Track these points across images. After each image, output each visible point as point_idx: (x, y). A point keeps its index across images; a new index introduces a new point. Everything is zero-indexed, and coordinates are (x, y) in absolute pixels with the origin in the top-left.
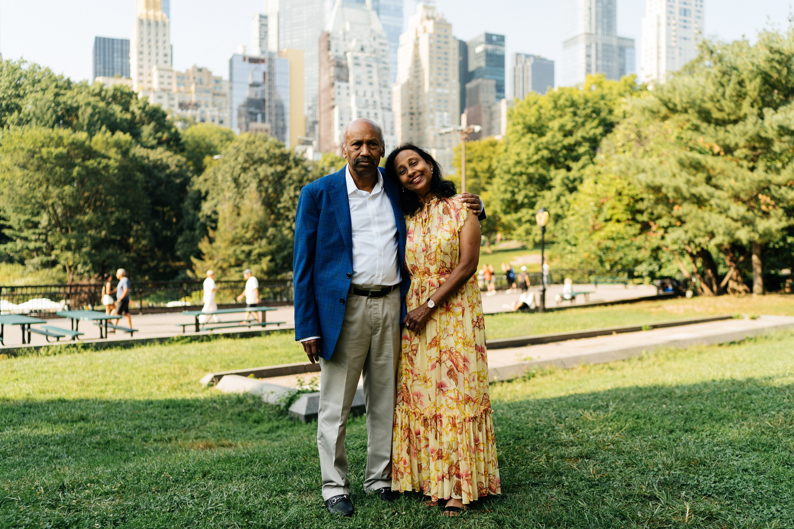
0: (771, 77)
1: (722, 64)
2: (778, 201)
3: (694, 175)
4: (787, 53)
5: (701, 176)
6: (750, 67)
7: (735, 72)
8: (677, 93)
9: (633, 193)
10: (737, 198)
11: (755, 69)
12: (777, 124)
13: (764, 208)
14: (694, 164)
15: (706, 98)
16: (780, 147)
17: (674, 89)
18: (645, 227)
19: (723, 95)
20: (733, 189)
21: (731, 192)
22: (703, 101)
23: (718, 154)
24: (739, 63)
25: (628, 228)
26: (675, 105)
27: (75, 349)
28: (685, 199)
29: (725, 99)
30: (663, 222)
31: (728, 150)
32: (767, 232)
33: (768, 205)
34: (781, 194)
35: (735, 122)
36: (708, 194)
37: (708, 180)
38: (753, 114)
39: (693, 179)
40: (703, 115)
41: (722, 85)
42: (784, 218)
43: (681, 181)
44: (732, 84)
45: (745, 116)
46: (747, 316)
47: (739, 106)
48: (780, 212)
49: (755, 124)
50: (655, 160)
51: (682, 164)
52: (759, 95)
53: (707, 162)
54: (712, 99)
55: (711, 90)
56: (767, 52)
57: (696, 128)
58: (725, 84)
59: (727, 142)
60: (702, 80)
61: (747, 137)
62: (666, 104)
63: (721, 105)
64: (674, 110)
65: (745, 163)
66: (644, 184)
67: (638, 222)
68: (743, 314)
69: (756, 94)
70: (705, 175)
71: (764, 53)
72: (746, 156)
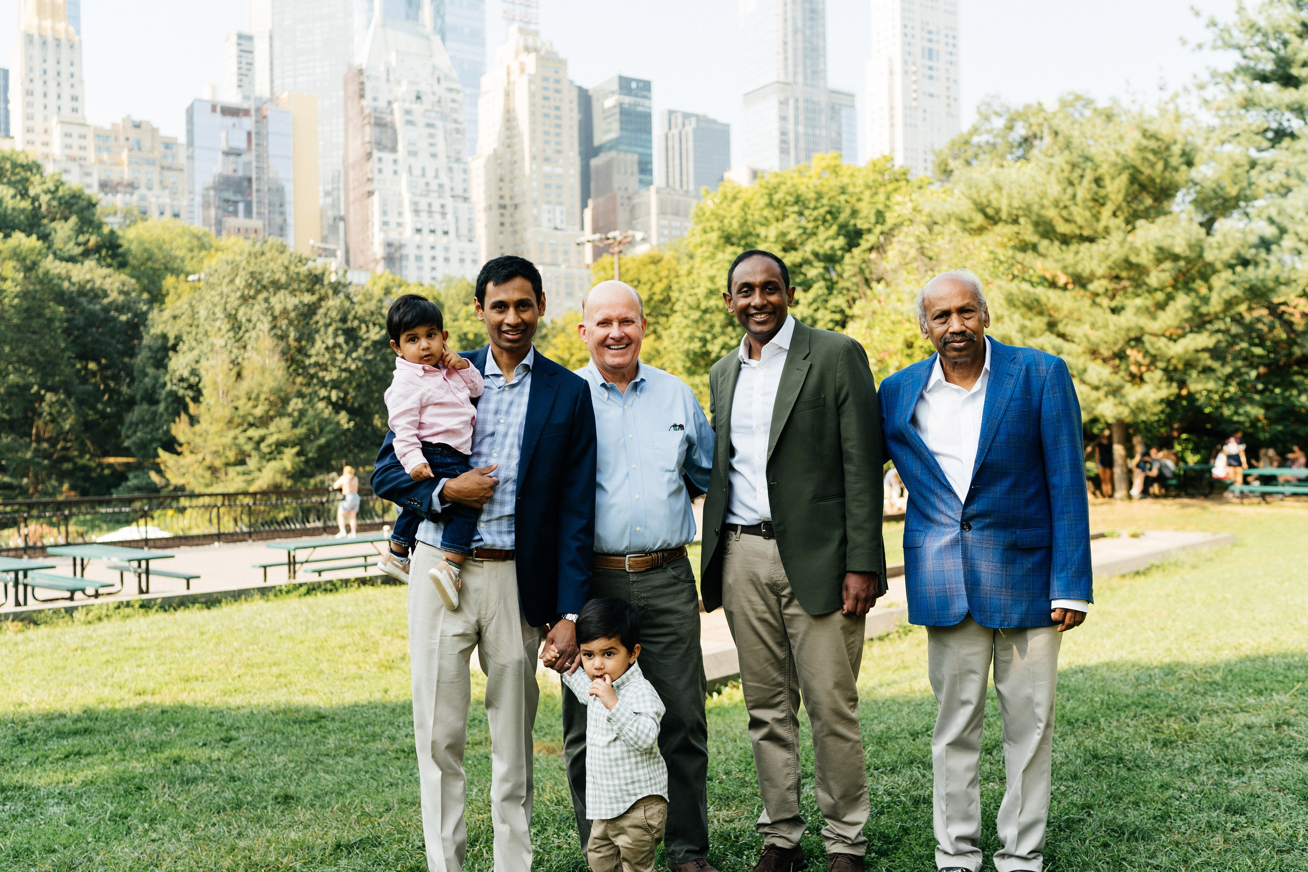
0: (1141, 173)
1: (1071, 152)
2: (1154, 358)
3: (1030, 319)
4: (1167, 139)
5: (1039, 323)
6: (1113, 158)
7: (1089, 164)
8: (1004, 192)
10: (1094, 353)
11: (1119, 161)
12: (1156, 244)
13: (1134, 369)
14: (1028, 301)
15: (1046, 202)
16: (1158, 278)
17: (999, 188)
19: (1074, 197)
20: (1089, 340)
21: (1085, 345)
22: (1043, 207)
23: (1065, 288)
24: (1096, 151)
26: (998, 211)
27: (128, 611)
29: (1076, 204)
31: (1080, 281)
32: (1140, 405)
33: (1139, 365)
34: (1159, 349)
35: (1091, 240)
36: (1054, 348)
37: (1052, 326)
38: (1118, 228)
39: (1028, 323)
40: (1041, 229)
41: (1071, 183)
42: (1164, 385)
44: (1085, 182)
45: (1107, 230)
46: (1125, 533)
47: (1097, 217)
48: (1158, 374)
49: (1122, 243)
52: (1125, 200)
53: (1048, 299)
54: (1056, 204)
55: (1054, 190)
56: (1137, 135)
57: (1024, 247)
58: (1076, 182)
59: (1079, 269)
60: (1041, 175)
61: (1109, 263)
62: (982, 210)
63: (1070, 214)
64: (993, 219)
65: (1105, 302)
68: (1118, 530)
69: (1120, 197)
70: (1045, 319)
71: (1134, 138)
72: (1107, 290)
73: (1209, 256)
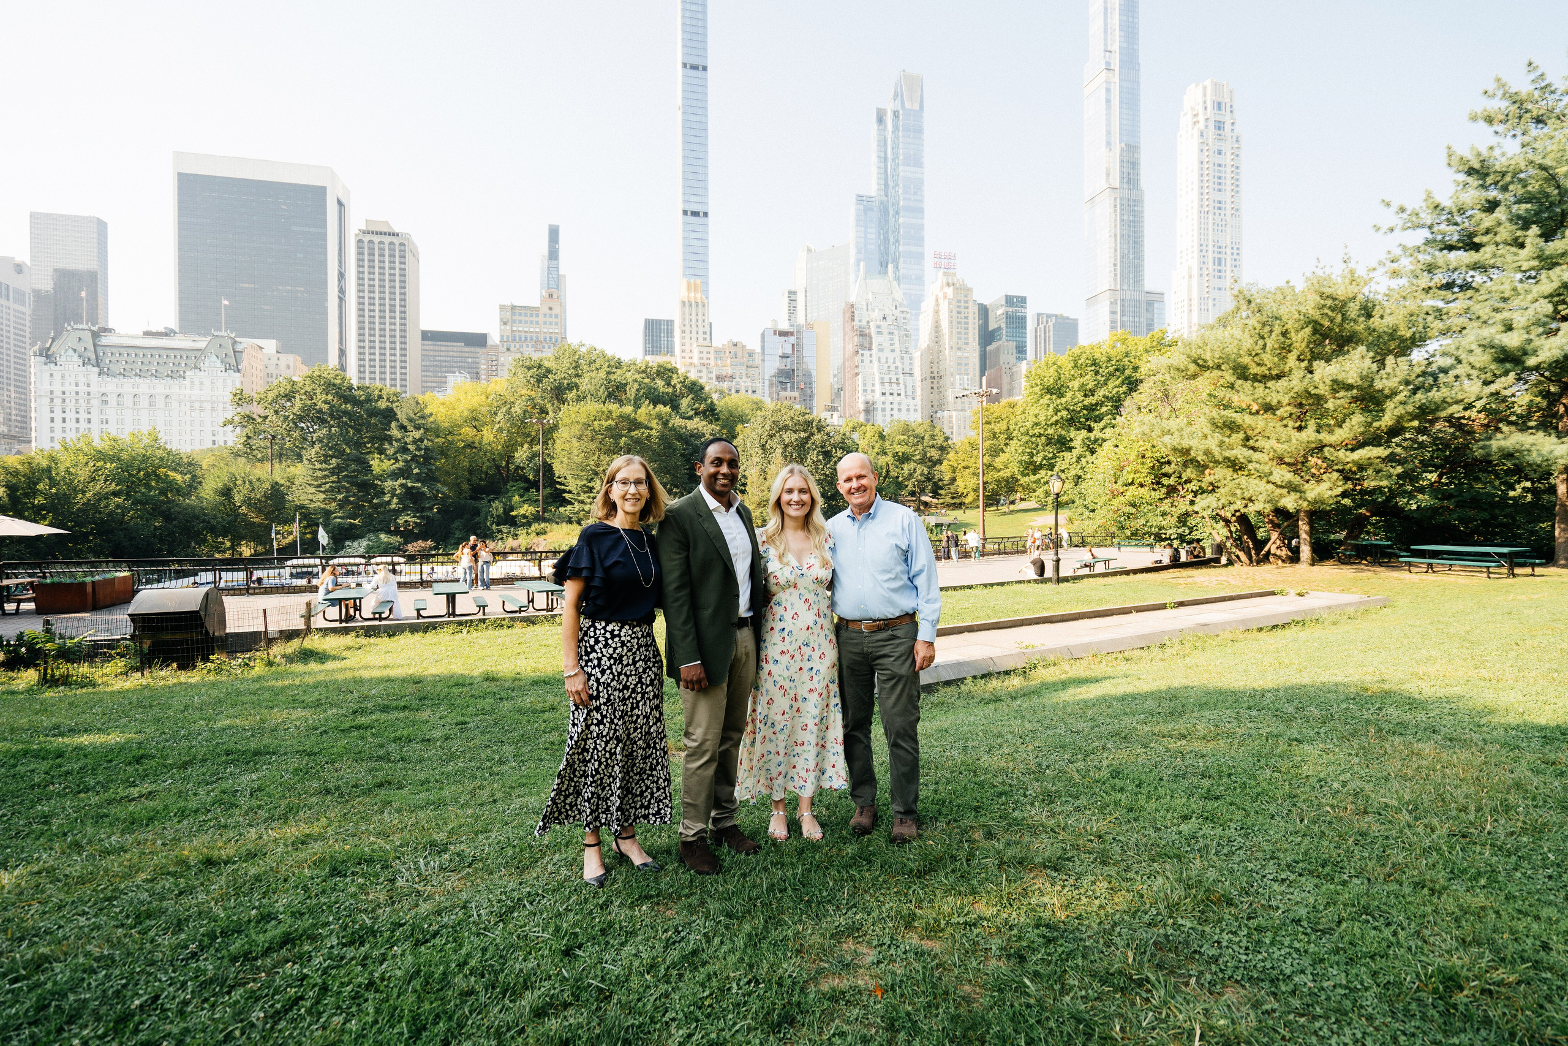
0: (1322, 325)
1: (1262, 315)
2: (1330, 464)
3: (1229, 437)
4: (1342, 298)
5: (1237, 438)
6: (1297, 316)
7: (1277, 322)
8: (1208, 349)
9: (1158, 454)
10: (1281, 461)
12: (1330, 378)
13: (1313, 470)
14: (1228, 424)
15: (1242, 353)
16: (1333, 403)
17: (1205, 344)
18: (1172, 490)
19: (1265, 345)
20: (1275, 451)
21: (1273, 455)
22: (1239, 356)
23: (1257, 412)
24: (1283, 311)
25: (1153, 493)
26: (1206, 362)
28: (1217, 462)
29: (1266, 352)
30: (1191, 486)
31: (1269, 408)
32: (1318, 499)
33: (1319, 468)
34: (1337, 456)
35: (1278, 377)
36: (1245, 457)
37: (1246, 442)
38: (1300, 368)
40: (1239, 371)
41: (1263, 338)
42: (1340, 483)
43: (1212, 444)
44: (1274, 335)
45: (1291, 371)
46: (1293, 592)
47: (1283, 360)
48: (1335, 475)
49: (1303, 379)
50: (1182, 421)
51: (1214, 424)
52: (1307, 346)
53: (1243, 422)
54: (1249, 353)
55: (1248, 343)
56: (1318, 299)
57: (1232, 386)
58: (1266, 336)
59: (1268, 400)
60: (1237, 333)
61: (1292, 394)
62: (1195, 362)
63: (1261, 360)
64: (1203, 367)
65: (1291, 424)
66: (1169, 446)
67: (1163, 486)
68: (1288, 589)
69: (1304, 345)
70: (1241, 435)
71: (1313, 299)
72: (1291, 414)
73: (1378, 385)
